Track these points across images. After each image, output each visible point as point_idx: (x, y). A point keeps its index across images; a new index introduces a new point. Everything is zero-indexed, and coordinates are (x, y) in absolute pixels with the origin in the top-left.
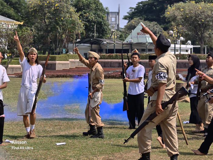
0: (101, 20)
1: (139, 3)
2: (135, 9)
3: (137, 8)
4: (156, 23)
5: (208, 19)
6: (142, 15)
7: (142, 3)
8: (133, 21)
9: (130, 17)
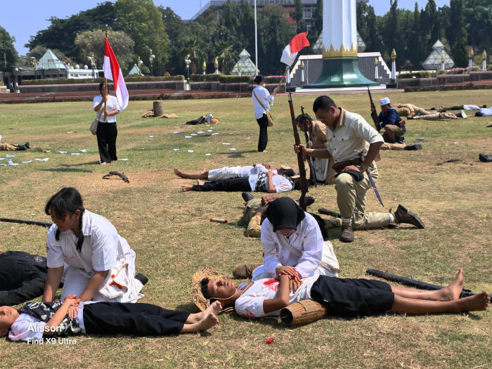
0: (10, 48)
1: (40, 32)
2: (36, 38)
3: (38, 37)
4: (57, 50)
5: (115, 46)
6: (43, 43)
7: (42, 31)
8: (36, 49)
9: (32, 45)
